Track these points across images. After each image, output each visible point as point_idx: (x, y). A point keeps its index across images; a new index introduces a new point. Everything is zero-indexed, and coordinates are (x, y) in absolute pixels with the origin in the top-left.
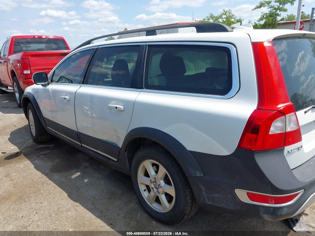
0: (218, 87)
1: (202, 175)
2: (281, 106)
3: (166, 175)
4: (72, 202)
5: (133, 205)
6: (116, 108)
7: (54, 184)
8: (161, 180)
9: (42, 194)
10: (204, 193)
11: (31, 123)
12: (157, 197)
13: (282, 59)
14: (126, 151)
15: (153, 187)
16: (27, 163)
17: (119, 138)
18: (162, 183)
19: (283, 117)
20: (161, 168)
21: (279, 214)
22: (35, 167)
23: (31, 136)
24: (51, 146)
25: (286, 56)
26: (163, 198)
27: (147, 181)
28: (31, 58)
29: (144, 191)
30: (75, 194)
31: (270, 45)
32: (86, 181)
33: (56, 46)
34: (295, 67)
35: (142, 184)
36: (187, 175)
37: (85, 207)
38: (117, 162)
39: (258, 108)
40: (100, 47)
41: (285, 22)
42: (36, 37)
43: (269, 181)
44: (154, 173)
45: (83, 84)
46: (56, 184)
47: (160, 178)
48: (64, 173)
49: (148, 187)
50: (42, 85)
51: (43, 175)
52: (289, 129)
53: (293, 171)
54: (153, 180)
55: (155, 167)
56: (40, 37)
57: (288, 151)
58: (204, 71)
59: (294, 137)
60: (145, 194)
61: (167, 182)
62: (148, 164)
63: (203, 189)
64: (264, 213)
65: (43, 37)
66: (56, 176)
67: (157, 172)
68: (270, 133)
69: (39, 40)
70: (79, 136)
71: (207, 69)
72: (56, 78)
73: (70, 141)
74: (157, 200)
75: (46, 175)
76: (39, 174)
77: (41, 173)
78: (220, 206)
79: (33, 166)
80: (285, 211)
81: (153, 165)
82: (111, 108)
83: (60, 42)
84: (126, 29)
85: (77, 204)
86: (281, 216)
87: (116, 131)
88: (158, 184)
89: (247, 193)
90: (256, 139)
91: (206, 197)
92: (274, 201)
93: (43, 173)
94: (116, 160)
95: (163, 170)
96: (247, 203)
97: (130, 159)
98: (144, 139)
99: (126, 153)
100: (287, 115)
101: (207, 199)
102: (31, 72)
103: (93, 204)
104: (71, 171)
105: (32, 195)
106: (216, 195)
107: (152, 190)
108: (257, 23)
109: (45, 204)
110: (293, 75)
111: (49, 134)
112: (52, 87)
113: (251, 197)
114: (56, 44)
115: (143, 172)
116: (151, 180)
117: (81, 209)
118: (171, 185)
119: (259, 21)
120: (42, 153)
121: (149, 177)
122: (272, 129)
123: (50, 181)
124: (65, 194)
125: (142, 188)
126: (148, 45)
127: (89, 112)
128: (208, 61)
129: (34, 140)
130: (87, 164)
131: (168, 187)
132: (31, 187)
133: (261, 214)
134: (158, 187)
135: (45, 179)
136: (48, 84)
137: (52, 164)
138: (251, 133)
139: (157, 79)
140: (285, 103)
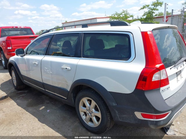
0: (123, 56)
1: (116, 105)
2: (158, 66)
3: (96, 106)
4: (41, 123)
5: (77, 124)
6: (66, 68)
7: (29, 114)
8: (93, 108)
9: (22, 120)
10: (118, 115)
11: (13, 78)
12: (91, 118)
13: (157, 39)
14: (72, 93)
15: (88, 113)
16: (12, 102)
17: (68, 86)
18: (94, 110)
19: (159, 72)
20: (93, 102)
21: (159, 124)
22: (17, 104)
23: (13, 86)
24: (26, 91)
25: (159, 37)
26: (94, 119)
27: (84, 109)
28: (12, 40)
29: (83, 115)
30: (42, 119)
31: (151, 33)
32: (48, 111)
33: (26, 32)
34: (164, 43)
35: (82, 111)
36: (108, 105)
37: (49, 126)
38: (67, 99)
39: (146, 67)
40: (55, 34)
41: (158, 16)
42: (14, 27)
43: (153, 107)
44: (89, 105)
45: (46, 55)
46: (30, 113)
47: (92, 107)
48: (35, 107)
49: (85, 113)
50: (21, 56)
51: (23, 109)
52: (162, 78)
53: (165, 101)
54: (88, 109)
55: (89, 101)
56: (17, 27)
57: (162, 90)
58: (114, 46)
59: (165, 82)
60: (84, 117)
61: (96, 109)
62: (85, 100)
63: (117, 112)
64: (151, 124)
65: (18, 27)
66: (30, 109)
67: (90, 104)
68: (152, 81)
69: (16, 29)
70: (44, 85)
71: (116, 46)
72: (29, 52)
73: (38, 89)
74: (91, 120)
75: (24, 108)
76: (20, 108)
77: (21, 108)
78: (126, 121)
79: (16, 104)
80: (162, 123)
81: (88, 100)
82: (63, 69)
83: (28, 30)
84: (66, 21)
85: (44, 124)
86: (160, 125)
87: (66, 82)
88: (91, 111)
89: (141, 114)
90: (145, 84)
91: (118, 117)
92: (155, 118)
93: (22, 108)
94: (66, 98)
95: (94, 103)
96: (141, 119)
97: (75, 98)
98: (82, 85)
99: (72, 94)
100: (161, 71)
101: (119, 118)
102: (12, 48)
103: (53, 124)
104: (38, 106)
105: (17, 120)
106: (124, 116)
107: (87, 114)
108: (142, 17)
109: (25, 125)
110: (163, 48)
111: (25, 84)
112: (26, 57)
113: (143, 116)
114: (26, 31)
115: (82, 104)
116: (87, 109)
117: (46, 127)
118: (99, 111)
119: (143, 16)
120: (21, 96)
121: (86, 107)
122: (153, 78)
123: (27, 112)
124: (37, 119)
125: (82, 114)
126: (84, 33)
127: (48, 71)
128: (116, 41)
129: (15, 88)
130: (48, 102)
131: (97, 112)
132: (16, 116)
133: (149, 125)
134: (91, 113)
135: (24, 111)
136: (24, 55)
137: (27, 102)
138: (142, 80)
139: (89, 52)
140: (160, 64)
